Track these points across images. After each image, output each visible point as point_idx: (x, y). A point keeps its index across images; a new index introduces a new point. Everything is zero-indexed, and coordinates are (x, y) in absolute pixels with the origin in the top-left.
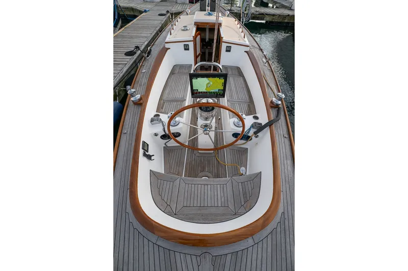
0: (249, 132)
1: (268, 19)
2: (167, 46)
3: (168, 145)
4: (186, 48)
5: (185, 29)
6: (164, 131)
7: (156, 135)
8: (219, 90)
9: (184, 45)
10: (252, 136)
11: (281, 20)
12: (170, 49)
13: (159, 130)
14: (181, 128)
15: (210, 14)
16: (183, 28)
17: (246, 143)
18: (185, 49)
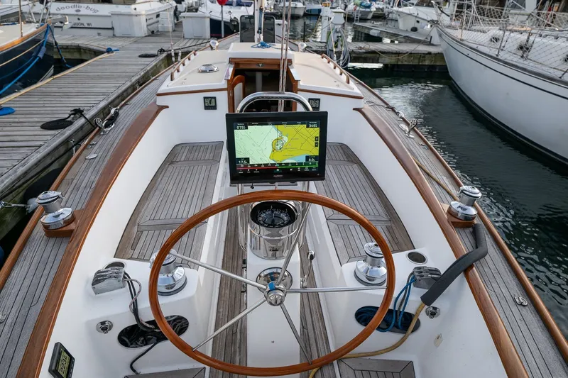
0: (405, 299)
1: (388, 60)
2: (161, 101)
3: (143, 370)
4: (210, 105)
5: (208, 70)
6: (135, 311)
7: (105, 327)
8: (307, 158)
9: (205, 98)
10: (418, 311)
11: (416, 62)
12: (167, 107)
13: (118, 310)
14: (190, 299)
15: (263, 46)
16: (203, 68)
17: (402, 341)
18: (207, 108)
